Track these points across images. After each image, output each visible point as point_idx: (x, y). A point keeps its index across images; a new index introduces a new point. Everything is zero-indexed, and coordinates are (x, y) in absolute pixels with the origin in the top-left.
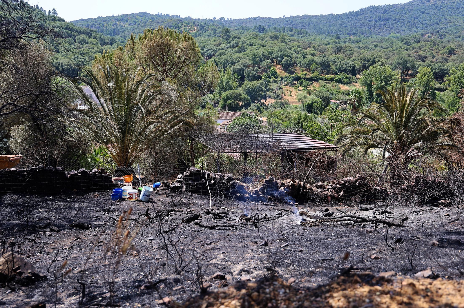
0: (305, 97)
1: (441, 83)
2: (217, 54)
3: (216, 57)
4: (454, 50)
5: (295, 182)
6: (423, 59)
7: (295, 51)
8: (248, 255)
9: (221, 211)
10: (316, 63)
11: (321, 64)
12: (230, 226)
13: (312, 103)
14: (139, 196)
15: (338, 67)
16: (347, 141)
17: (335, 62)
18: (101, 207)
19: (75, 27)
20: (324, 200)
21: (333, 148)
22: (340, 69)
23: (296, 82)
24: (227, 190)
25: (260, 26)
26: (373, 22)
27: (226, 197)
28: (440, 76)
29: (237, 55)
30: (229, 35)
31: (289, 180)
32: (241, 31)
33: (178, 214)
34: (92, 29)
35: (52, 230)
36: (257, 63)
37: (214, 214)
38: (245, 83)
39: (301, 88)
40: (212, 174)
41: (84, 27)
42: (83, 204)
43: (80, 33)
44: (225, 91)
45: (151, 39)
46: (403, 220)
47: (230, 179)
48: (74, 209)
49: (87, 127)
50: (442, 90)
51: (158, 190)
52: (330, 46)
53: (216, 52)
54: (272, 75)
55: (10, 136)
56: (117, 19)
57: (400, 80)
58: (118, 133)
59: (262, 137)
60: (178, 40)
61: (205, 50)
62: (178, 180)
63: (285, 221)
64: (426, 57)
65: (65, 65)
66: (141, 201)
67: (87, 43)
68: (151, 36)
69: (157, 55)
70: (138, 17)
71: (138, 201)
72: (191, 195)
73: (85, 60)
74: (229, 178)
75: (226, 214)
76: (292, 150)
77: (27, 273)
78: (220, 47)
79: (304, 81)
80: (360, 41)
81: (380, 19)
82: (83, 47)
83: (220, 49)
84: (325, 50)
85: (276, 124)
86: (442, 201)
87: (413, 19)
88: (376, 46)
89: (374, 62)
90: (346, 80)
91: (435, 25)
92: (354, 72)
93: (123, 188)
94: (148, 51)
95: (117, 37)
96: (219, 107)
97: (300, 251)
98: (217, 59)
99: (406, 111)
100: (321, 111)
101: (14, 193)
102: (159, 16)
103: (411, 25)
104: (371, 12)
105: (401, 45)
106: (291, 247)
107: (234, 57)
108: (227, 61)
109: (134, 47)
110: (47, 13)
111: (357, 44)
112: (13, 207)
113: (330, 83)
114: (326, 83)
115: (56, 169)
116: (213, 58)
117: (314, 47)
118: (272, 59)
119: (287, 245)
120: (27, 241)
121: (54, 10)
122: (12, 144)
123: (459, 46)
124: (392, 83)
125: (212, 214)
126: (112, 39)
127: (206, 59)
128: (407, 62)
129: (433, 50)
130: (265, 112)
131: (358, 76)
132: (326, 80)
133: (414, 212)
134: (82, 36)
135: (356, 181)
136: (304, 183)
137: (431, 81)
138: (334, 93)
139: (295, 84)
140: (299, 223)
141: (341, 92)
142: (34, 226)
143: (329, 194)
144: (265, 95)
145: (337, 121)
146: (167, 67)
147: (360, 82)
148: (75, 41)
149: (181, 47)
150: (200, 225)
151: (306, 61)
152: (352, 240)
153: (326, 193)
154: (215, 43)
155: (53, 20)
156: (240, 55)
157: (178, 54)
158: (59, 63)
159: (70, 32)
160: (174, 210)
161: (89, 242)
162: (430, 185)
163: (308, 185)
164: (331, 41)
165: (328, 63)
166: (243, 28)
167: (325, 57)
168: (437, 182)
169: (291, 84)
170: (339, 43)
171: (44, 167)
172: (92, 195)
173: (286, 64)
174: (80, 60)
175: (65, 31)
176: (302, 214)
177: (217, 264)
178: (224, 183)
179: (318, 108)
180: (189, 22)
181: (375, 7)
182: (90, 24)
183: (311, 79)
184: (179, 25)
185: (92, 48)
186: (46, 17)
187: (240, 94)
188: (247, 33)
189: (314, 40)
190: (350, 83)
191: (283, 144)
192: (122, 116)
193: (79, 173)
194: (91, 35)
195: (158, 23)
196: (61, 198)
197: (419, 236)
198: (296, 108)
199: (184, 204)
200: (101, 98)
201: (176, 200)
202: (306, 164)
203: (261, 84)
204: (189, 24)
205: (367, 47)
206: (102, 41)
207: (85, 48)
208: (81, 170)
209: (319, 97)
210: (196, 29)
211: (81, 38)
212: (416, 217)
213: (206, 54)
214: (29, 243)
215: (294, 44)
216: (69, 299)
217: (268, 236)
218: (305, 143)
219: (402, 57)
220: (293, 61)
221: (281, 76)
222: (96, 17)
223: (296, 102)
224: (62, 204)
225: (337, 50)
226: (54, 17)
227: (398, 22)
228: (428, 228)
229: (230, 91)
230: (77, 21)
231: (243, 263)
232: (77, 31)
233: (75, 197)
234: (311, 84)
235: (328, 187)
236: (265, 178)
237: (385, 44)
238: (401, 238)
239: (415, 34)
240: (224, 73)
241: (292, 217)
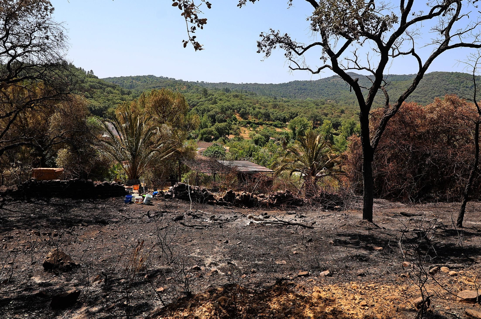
0: (254, 135)
1: (336, 131)
2: (198, 104)
3: (198, 106)
4: (344, 111)
5: (246, 193)
6: (326, 115)
7: (248, 105)
8: (215, 250)
9: (197, 213)
10: (262, 114)
11: (264, 115)
12: (204, 226)
13: (258, 139)
14: (143, 201)
15: (275, 117)
16: (280, 167)
17: (273, 114)
18: (117, 208)
19: (105, 82)
20: (265, 206)
21: (271, 172)
22: (276, 118)
23: (249, 125)
24: (202, 198)
25: (227, 88)
26: (297, 90)
27: (201, 202)
28: (336, 126)
29: (211, 105)
30: (206, 93)
31: (242, 192)
32: (214, 91)
33: (170, 214)
34: (116, 84)
35: (83, 225)
36: (224, 112)
37: (193, 216)
38: (216, 124)
39: (251, 129)
40: (192, 186)
41: (111, 83)
42: (104, 205)
43: (108, 86)
44: (203, 129)
45: (156, 96)
46: (313, 224)
47: (204, 191)
48: (99, 209)
49: (110, 152)
50: (337, 135)
51: (156, 197)
52: (271, 103)
53: (198, 103)
54: (234, 120)
55: (57, 155)
56: (134, 79)
57: (312, 127)
58: (130, 157)
59: (226, 163)
60: (174, 97)
61: (190, 102)
62: (170, 190)
63: (239, 223)
64: (328, 114)
65: (97, 107)
66: (144, 204)
67: (112, 93)
68: (156, 94)
69: (160, 106)
70: (147, 78)
71: (142, 204)
72: (178, 201)
73: (110, 104)
74: (204, 189)
75: (201, 215)
76: (245, 172)
77: (67, 263)
78: (201, 100)
79: (254, 124)
80: (289, 102)
81: (301, 89)
82: (109, 96)
83: (200, 102)
84: (267, 106)
85: (235, 152)
86: (336, 207)
87: (320, 90)
88: (298, 105)
89: (297, 115)
90: (280, 125)
91: (333, 95)
92: (285, 120)
93: (133, 195)
94: (153, 104)
95: (133, 90)
96: (198, 139)
97: (249, 247)
98: (198, 108)
99: (316, 150)
100: (263, 144)
101: (57, 197)
102: (162, 78)
103: (320, 94)
104: (296, 84)
105: (313, 106)
106: (244, 244)
107: (209, 107)
108: (205, 109)
109: (144, 100)
110: (87, 73)
111: (287, 103)
112: (56, 206)
113: (270, 127)
114: (268, 126)
115: (87, 180)
116: (195, 107)
117: (260, 103)
118: (234, 109)
119: (241, 243)
120: (65, 233)
121: (91, 71)
122: (58, 161)
123: (347, 108)
124: (307, 129)
125: (191, 215)
126: (130, 91)
127: (191, 107)
128: (317, 116)
129: (332, 110)
130: (228, 143)
131: (287, 123)
132: (267, 124)
133: (319, 217)
134: (109, 89)
135: (285, 194)
136: (252, 194)
137: (331, 129)
138: (272, 133)
139: (248, 126)
140: (248, 224)
141: (277, 132)
142: (71, 222)
143: (267, 201)
144: (229, 132)
145: (274, 153)
146: (166, 114)
147: (288, 127)
148: (104, 91)
149: (175, 102)
150: (184, 225)
151: (255, 112)
152: (282, 239)
153: (265, 201)
154: (197, 98)
155: (90, 77)
156: (214, 106)
157: (173, 107)
158: (92, 105)
159: (101, 85)
160: (166, 212)
161: (108, 235)
162: (329, 197)
163: (255, 195)
164: (271, 101)
165: (269, 114)
166: (216, 89)
167: (267, 110)
168: (333, 195)
169: (245, 126)
170: (276, 102)
171: (79, 180)
172: (111, 199)
173: (242, 113)
174: (107, 104)
175: (98, 84)
176: (250, 217)
177: (195, 257)
178: (200, 193)
179: (262, 142)
180: (181, 83)
181: (298, 81)
182: (115, 81)
183: (258, 124)
184: (175, 85)
185: (116, 97)
186: (85, 75)
187: (212, 131)
188: (218, 92)
189: (260, 99)
190: (282, 127)
191: (239, 168)
192: (134, 146)
193: (103, 184)
194: (115, 88)
195: (160, 82)
196: (89, 201)
197: (322, 238)
198: (248, 142)
199: (173, 207)
200: (120, 133)
201: (169, 203)
202: (254, 181)
203: (226, 125)
204: (181, 84)
205: (293, 106)
206: (122, 92)
207: (111, 96)
208: (105, 182)
209: (262, 135)
210: (185, 88)
211: (109, 90)
212: (321, 220)
213: (191, 104)
214: (67, 234)
215: (248, 101)
216: (95, 283)
217: (229, 235)
218: (253, 167)
219: (314, 113)
220: (247, 112)
221: (239, 121)
222: (120, 76)
223: (248, 138)
224: (91, 205)
225: (275, 106)
226: (91, 75)
227: (312, 91)
228: (328, 231)
229: (206, 129)
230: (107, 79)
231: (212, 256)
232: (106, 85)
233: (100, 200)
234: (258, 127)
235: (267, 197)
236: (227, 190)
237: (304, 104)
238: (311, 239)
239: (322, 99)
240: (203, 117)
241: (244, 220)
